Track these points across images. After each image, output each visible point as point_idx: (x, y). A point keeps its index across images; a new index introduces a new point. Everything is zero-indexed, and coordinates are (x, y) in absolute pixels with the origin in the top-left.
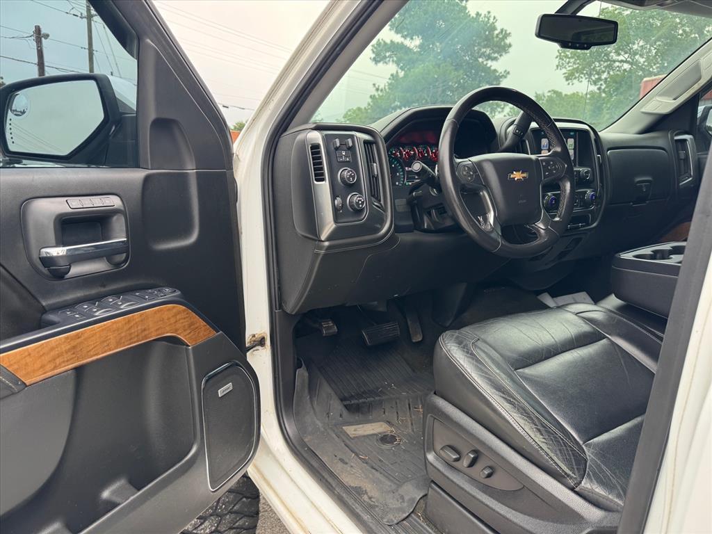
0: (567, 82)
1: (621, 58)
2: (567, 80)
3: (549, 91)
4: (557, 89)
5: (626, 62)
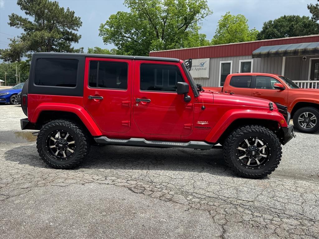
0: (104, 43)
1: (127, 36)
2: (104, 42)
3: (95, 48)
4: (98, 47)
5: (129, 37)
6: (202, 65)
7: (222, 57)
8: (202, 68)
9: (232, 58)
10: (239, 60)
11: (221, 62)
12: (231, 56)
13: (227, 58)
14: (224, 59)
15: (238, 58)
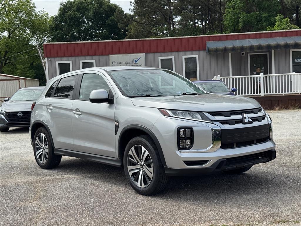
6: (136, 62)
7: (161, 52)
8: (137, 64)
9: (173, 53)
10: (182, 55)
11: (160, 58)
12: (172, 51)
13: (166, 54)
14: (163, 54)
15: (180, 53)
